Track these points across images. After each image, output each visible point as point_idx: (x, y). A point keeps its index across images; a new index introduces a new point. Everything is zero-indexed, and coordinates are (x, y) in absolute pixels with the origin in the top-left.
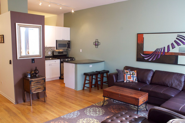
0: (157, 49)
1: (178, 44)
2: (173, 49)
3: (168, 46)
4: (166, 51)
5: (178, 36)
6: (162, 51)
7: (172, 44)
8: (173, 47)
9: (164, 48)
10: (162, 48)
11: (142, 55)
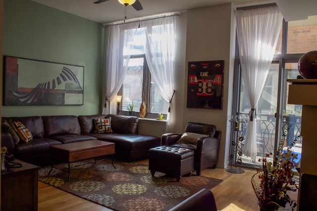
0: (39, 84)
1: (65, 80)
2: (59, 84)
3: (54, 81)
4: (51, 87)
5: (64, 68)
6: (46, 88)
7: (58, 78)
8: (59, 83)
9: (49, 83)
10: (46, 83)
11: (15, 94)
